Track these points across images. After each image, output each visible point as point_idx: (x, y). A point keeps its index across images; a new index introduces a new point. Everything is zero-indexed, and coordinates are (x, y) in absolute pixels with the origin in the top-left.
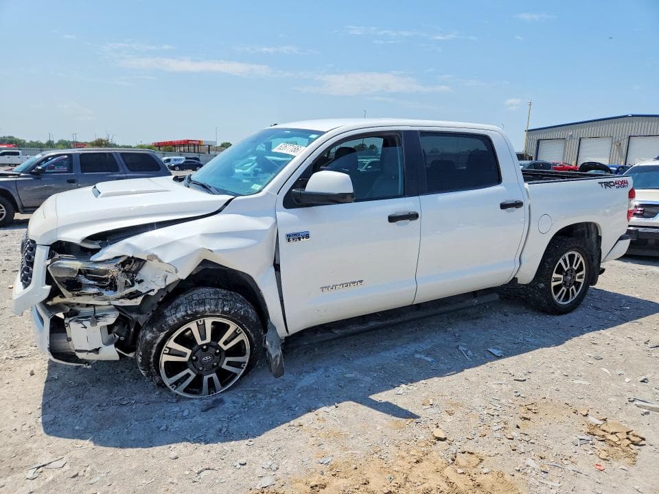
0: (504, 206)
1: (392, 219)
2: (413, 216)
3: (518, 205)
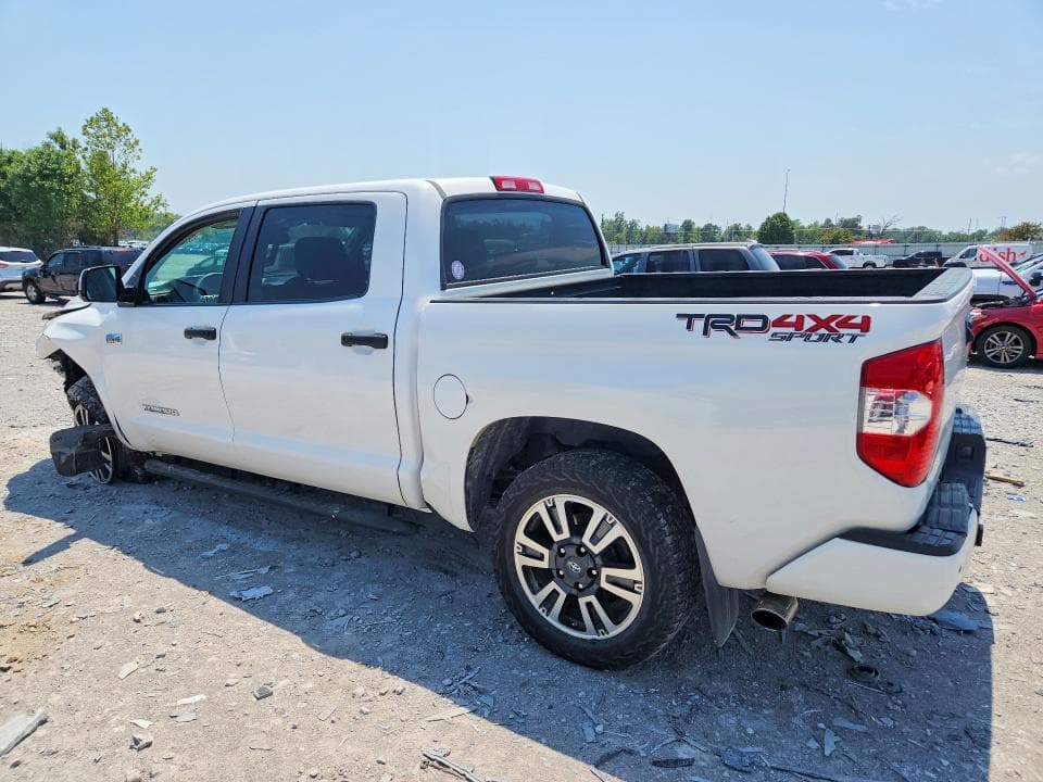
0: (348, 340)
1: (190, 333)
2: (210, 334)
3: (380, 342)
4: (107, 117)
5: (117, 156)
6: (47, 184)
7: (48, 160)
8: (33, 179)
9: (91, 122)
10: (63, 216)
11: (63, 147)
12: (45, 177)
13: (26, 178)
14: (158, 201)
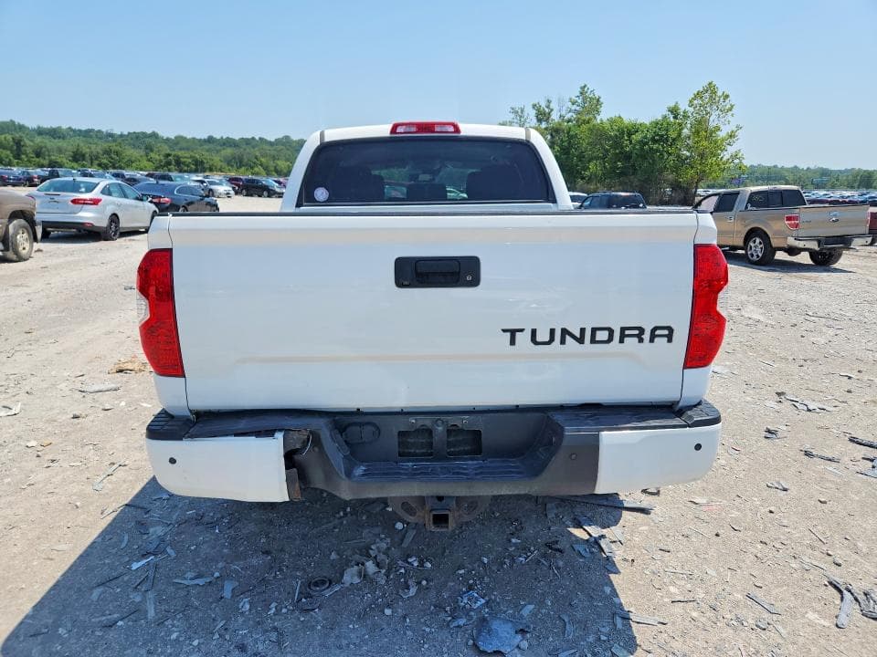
4: (711, 89)
5: (713, 121)
6: (655, 147)
7: (659, 129)
8: (647, 143)
9: (699, 95)
10: (661, 171)
11: (675, 118)
12: (654, 141)
13: (643, 143)
14: (735, 156)
